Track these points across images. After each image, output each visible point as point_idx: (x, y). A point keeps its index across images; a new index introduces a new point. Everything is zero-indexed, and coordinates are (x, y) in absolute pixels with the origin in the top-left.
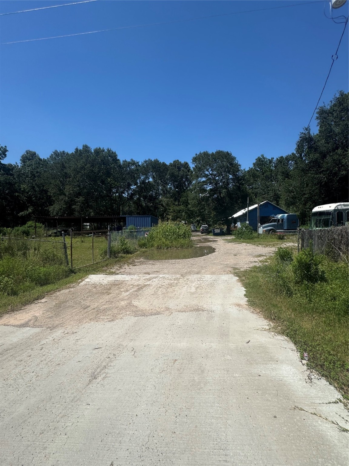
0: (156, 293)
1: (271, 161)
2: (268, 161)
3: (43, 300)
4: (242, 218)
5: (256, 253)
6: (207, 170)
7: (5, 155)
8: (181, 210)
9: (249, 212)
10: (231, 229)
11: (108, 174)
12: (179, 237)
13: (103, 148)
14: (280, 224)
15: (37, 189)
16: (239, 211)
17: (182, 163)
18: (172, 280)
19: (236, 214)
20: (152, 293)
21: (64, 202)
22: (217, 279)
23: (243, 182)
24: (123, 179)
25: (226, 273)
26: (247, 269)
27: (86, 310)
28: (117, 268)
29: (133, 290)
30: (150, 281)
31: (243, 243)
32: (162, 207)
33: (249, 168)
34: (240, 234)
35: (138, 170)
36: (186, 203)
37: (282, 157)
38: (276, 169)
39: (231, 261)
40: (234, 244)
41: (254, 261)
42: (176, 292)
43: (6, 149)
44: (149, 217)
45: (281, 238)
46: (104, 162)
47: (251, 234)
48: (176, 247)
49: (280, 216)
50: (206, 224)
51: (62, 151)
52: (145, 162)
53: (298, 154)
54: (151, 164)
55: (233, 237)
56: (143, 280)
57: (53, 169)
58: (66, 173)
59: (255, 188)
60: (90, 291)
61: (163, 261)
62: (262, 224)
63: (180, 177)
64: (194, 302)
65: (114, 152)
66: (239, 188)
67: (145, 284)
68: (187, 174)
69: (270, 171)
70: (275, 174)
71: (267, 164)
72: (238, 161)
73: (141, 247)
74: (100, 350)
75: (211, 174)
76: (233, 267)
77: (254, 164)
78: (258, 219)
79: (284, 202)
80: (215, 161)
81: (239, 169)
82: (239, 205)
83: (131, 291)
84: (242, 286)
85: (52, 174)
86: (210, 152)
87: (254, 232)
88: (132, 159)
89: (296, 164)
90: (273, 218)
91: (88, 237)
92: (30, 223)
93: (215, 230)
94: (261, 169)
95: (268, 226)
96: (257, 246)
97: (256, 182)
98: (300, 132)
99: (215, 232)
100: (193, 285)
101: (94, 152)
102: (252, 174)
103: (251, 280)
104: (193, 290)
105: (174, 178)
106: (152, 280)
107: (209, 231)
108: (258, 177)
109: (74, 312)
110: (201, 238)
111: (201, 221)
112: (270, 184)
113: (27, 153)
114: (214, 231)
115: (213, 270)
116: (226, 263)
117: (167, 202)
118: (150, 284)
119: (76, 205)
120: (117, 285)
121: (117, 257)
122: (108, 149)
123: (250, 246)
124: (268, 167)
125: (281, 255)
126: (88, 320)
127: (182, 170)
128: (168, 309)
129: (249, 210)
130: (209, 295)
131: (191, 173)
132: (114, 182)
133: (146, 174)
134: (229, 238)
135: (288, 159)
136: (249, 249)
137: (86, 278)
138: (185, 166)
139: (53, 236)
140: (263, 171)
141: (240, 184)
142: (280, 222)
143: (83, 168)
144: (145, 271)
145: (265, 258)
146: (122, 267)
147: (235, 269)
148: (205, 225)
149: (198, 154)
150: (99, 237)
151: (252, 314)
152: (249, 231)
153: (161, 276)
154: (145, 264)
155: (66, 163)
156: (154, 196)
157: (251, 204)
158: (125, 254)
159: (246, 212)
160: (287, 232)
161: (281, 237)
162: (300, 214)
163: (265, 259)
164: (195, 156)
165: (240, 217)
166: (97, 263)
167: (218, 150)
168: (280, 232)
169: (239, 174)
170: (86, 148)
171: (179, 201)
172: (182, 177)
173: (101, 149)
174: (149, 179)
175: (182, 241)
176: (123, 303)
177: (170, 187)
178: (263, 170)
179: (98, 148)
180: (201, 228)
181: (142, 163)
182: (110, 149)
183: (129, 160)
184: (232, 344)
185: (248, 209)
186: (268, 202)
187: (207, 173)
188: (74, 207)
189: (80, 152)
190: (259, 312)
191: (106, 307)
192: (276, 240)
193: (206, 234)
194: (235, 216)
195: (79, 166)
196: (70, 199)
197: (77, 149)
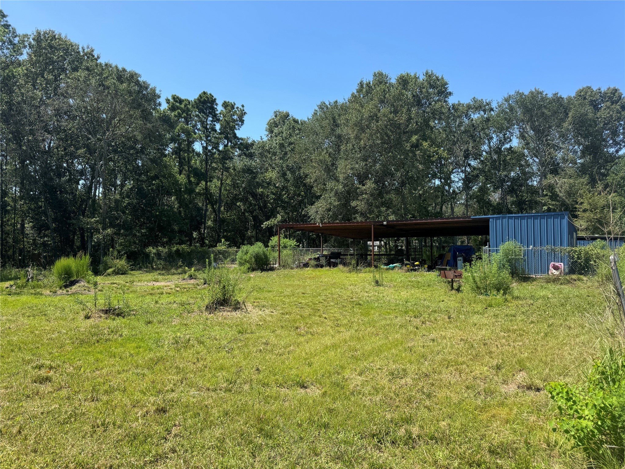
7: (242, 122)
13: (416, 74)
15: (289, 175)
17: (601, 91)
21: (335, 194)
43: (244, 110)
44: (562, 218)
51: (332, 101)
52: (506, 100)
54: (522, 103)
65: (440, 77)
91: (387, 269)
92: (274, 240)
101: (397, 81)
113: (276, 116)
119: (358, 199)
122: (427, 74)
127: (603, 108)
132: (436, 149)
138: (609, 97)
139: (312, 266)
143: (374, 117)
150: (415, 270)
170: (381, 79)
173: (410, 76)
179: (405, 74)
181: (499, 102)
182: (432, 71)
188: (353, 204)
189: (369, 87)
195: (366, 115)
196: (346, 188)
197: (361, 83)
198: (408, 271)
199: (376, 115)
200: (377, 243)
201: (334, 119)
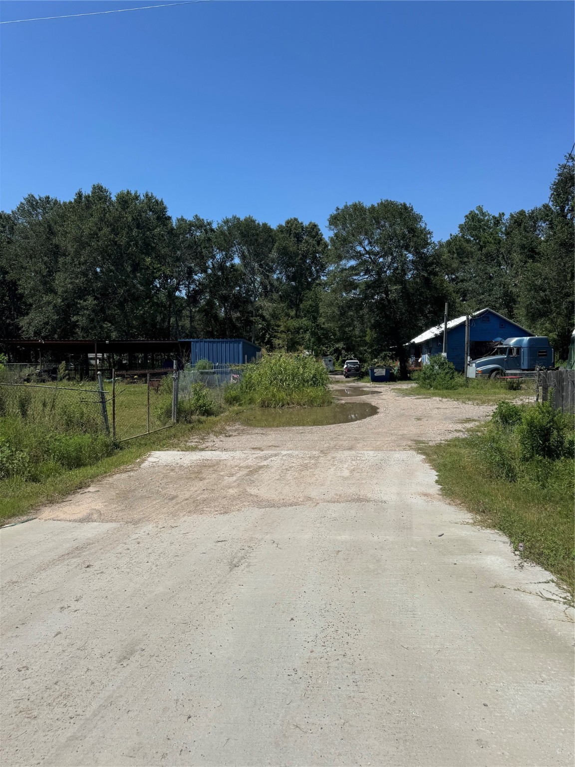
0: (283, 477)
1: (497, 221)
2: (492, 221)
3: (91, 489)
4: (433, 345)
5: (460, 417)
6: (361, 244)
8: (301, 328)
9: (450, 332)
10: (410, 368)
11: (148, 248)
12: (303, 385)
13: (136, 193)
14: (513, 358)
16: (426, 330)
17: (304, 224)
18: (306, 460)
19: (420, 336)
20: (277, 478)
21: (54, 308)
22: (387, 458)
23: (437, 270)
24: (178, 259)
25: (401, 448)
26: (441, 443)
27: (174, 501)
28: (196, 440)
29: (241, 473)
30: (267, 461)
31: (435, 396)
32: (263, 321)
33: (451, 235)
34: (429, 378)
35: (209, 240)
36: (313, 312)
37: (522, 213)
38: (508, 238)
39: (412, 429)
40: (416, 399)
41: (456, 430)
42: (317, 476)
44: (239, 343)
45: (514, 387)
46: (139, 223)
47: (451, 379)
48: (299, 404)
49: (513, 341)
50: (355, 357)
51: (43, 196)
52: (225, 223)
53: (556, 206)
54: (239, 227)
55: (414, 385)
56: (254, 460)
57: (26, 238)
58: (57, 246)
59: (462, 281)
60: (166, 476)
61: (281, 428)
62: (475, 357)
63: (300, 256)
64: (352, 490)
65: (160, 200)
66: (427, 282)
67: (259, 464)
68: (315, 250)
69: (495, 243)
70: (507, 248)
71: (490, 228)
72: (426, 224)
73: (231, 403)
74: (226, 542)
75: (368, 252)
76: (415, 439)
77: (461, 227)
78: (467, 348)
79: (523, 311)
80: (378, 222)
81: (429, 241)
82: (427, 317)
83: (238, 475)
84: (431, 469)
85: (26, 249)
86: (367, 204)
87: (459, 373)
88: (196, 216)
89: (551, 228)
90: (499, 346)
93: (375, 370)
94: (477, 237)
95: (487, 362)
96: (464, 402)
97: (466, 267)
98: (559, 165)
99: (376, 375)
100: (346, 466)
101: (118, 200)
102: (457, 249)
103: (448, 459)
104: (346, 473)
105: (287, 258)
106: (270, 459)
107: (362, 372)
108: (470, 255)
109: (156, 504)
110: (347, 387)
111: (343, 352)
112: (495, 272)
114: (373, 373)
115: (378, 444)
116: (400, 433)
117: (273, 310)
118: (268, 465)
119: (79, 315)
120: (210, 467)
121: (190, 422)
122: (147, 195)
123: (449, 402)
124: (492, 234)
125: (504, 416)
126: (185, 513)
127: (304, 241)
128: (309, 499)
129: (449, 328)
130: (375, 481)
131: (325, 248)
132: (159, 265)
133: (227, 250)
134: (405, 386)
135: (534, 217)
136: (447, 408)
137: (148, 457)
138: (310, 232)
140: (481, 243)
141: (430, 273)
142: (514, 354)
143: (94, 235)
144: (251, 445)
145: (477, 423)
146: (205, 439)
147: (418, 442)
148: (351, 359)
149: (341, 207)
150: (134, 383)
151: (448, 505)
152: (447, 373)
153: (284, 452)
154: (248, 434)
155: (55, 223)
156: (244, 297)
157: (452, 316)
158: (203, 415)
159: (442, 333)
160: (527, 375)
161: (515, 385)
162: (558, 336)
163: (477, 426)
164: (335, 212)
165: (427, 342)
166: (155, 432)
167: (384, 199)
168: (512, 374)
169: (428, 251)
170: (100, 193)
171: (298, 310)
172: (305, 257)
173: (131, 194)
174: (232, 259)
175: (310, 391)
176: (231, 491)
177: (278, 278)
178: (480, 241)
179: (125, 192)
180: (345, 366)
181: (218, 224)
182: (152, 194)
183: (189, 218)
184: (418, 538)
185: (446, 325)
186: (490, 312)
187: (359, 248)
188: (74, 319)
189: (88, 201)
190: (460, 504)
191: (205, 497)
192: (503, 391)
193: (356, 378)
194: (418, 340)
195: (87, 232)
196: (66, 302)
197: (79, 194)
198: (128, 383)
199: (97, 234)
200: (100, 355)
201: (49, 226)
